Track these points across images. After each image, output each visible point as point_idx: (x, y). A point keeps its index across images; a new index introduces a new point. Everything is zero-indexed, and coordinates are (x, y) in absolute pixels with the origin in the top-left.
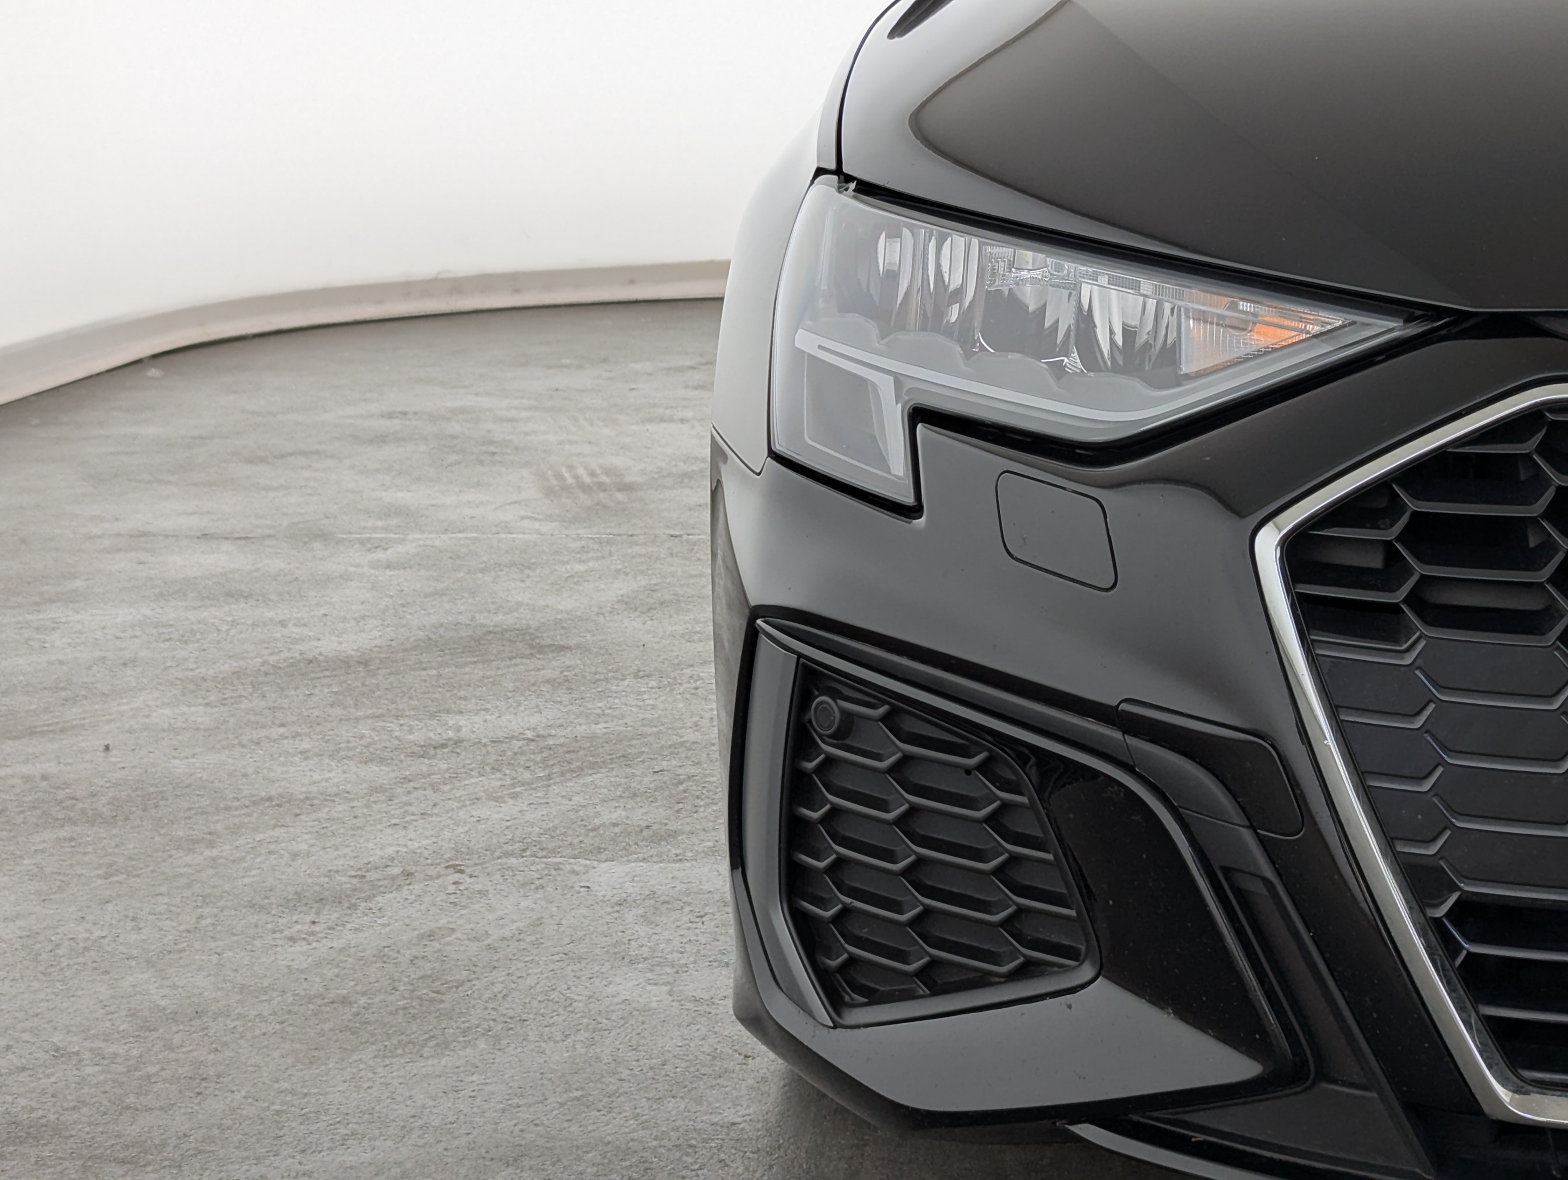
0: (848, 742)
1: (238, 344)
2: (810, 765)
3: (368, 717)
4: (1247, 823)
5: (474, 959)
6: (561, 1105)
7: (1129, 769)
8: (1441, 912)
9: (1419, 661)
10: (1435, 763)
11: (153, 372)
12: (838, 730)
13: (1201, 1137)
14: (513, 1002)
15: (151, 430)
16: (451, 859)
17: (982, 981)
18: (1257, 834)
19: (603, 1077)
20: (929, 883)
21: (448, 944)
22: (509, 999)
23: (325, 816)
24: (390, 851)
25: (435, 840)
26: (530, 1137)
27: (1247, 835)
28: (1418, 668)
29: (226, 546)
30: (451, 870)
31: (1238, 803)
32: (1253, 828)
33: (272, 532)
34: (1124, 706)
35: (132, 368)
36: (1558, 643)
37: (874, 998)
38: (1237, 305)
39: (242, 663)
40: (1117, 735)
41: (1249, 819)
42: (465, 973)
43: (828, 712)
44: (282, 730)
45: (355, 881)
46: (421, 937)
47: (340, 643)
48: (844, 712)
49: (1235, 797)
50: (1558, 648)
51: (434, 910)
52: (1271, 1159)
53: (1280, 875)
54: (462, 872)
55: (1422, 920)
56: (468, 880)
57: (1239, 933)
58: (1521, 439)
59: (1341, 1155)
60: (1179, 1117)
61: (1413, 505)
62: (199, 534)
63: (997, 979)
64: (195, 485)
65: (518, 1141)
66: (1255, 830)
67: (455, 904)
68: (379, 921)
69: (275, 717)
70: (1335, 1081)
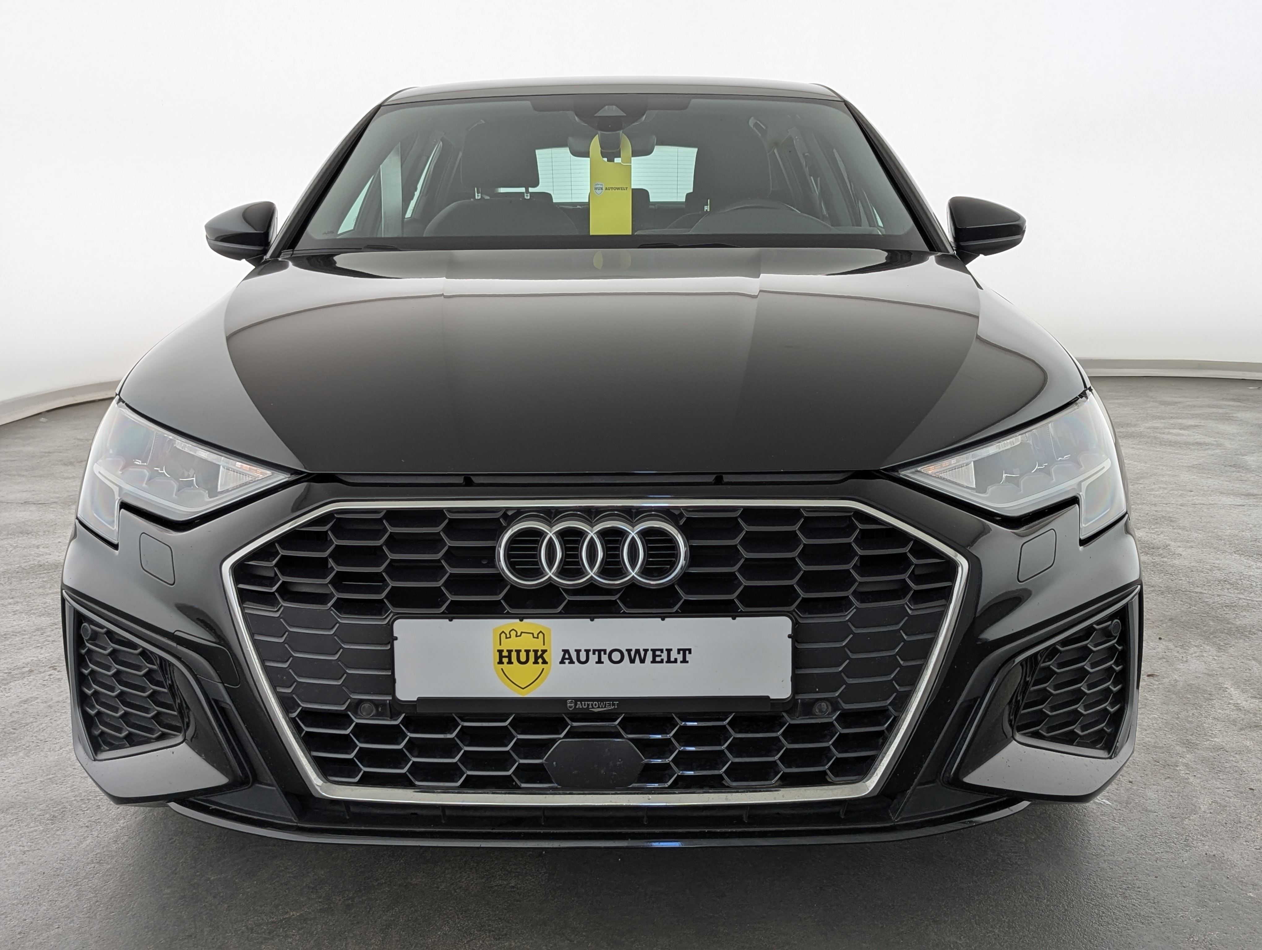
0: (96, 642)
1: (91, 405)
2: (83, 651)
3: (53, 593)
4: (220, 681)
5: (39, 712)
6: (41, 782)
7: (179, 659)
8: (294, 715)
9: (282, 616)
10: (289, 656)
11: (43, 419)
12: (91, 636)
13: (214, 807)
14: (46, 733)
15: (29, 449)
16: (54, 663)
17: (147, 741)
18: (224, 686)
19: (67, 767)
20: (128, 700)
21: (31, 705)
22: (45, 731)
23: (9, 643)
24: (29, 660)
25: (51, 653)
26: (19, 798)
27: (220, 686)
28: (282, 618)
29: (33, 508)
30: (52, 668)
31: (217, 673)
32: (223, 683)
33: (56, 500)
34: (176, 633)
35: (35, 417)
36: (332, 608)
37: (113, 747)
38: (235, 464)
39: (9, 567)
40: (174, 645)
41: (221, 679)
42: (32, 719)
43: (87, 630)
44: (11, 601)
45: (5, 675)
46: (21, 702)
47: (59, 556)
48: (92, 630)
49: (216, 671)
50: (332, 610)
51: (34, 688)
52: (238, 815)
53: (233, 702)
54: (55, 669)
55: (287, 718)
56: (57, 673)
57: (220, 726)
58: (325, 525)
59: (265, 813)
60: (208, 798)
61: (282, 552)
62: (23, 502)
63: (152, 740)
64: (35, 477)
65: (13, 800)
66: (223, 684)
67: (44, 685)
68: (6, 695)
69: (11, 594)
70: (261, 783)
